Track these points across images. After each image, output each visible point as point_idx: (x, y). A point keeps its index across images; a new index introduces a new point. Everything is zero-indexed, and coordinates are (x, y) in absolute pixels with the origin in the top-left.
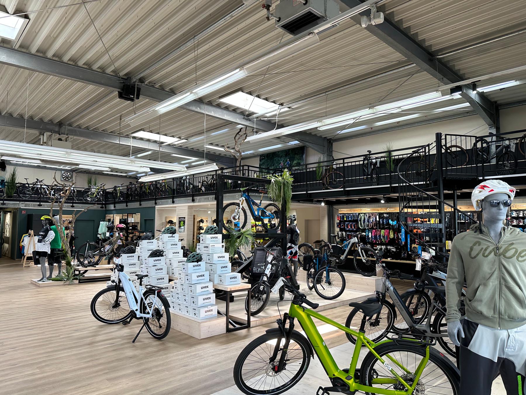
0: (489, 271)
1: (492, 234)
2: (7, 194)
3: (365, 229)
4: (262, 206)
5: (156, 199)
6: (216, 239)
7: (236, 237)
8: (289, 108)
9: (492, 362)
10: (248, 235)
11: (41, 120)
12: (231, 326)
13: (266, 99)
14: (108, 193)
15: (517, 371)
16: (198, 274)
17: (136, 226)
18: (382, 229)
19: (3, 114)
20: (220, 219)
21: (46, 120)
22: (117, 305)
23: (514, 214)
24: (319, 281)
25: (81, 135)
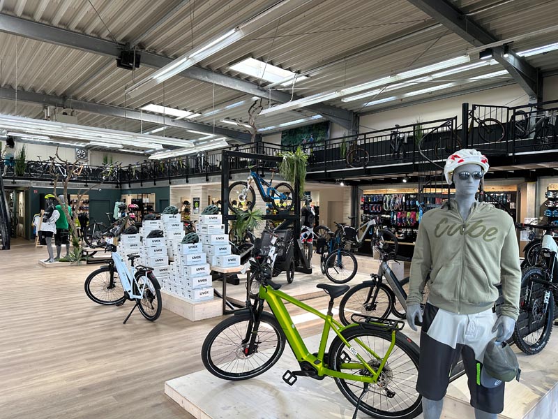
0: (452, 251)
1: (462, 210)
2: (17, 172)
3: (390, 211)
4: (273, 186)
5: (170, 179)
6: (216, 220)
7: (243, 218)
8: (307, 76)
9: (450, 348)
10: (257, 216)
11: (44, 92)
12: (228, 309)
13: (281, 66)
14: (123, 171)
15: (476, 359)
16: (194, 256)
17: (152, 207)
18: (408, 211)
19: (3, 85)
20: (225, 198)
21: (49, 92)
22: (111, 285)
23: (551, 195)
24: (331, 265)
25: (87, 108)
